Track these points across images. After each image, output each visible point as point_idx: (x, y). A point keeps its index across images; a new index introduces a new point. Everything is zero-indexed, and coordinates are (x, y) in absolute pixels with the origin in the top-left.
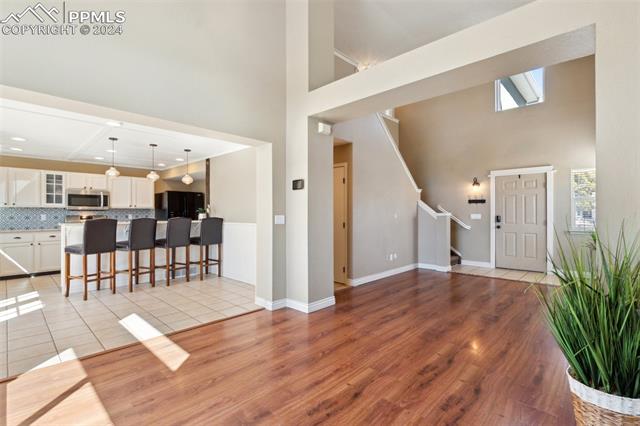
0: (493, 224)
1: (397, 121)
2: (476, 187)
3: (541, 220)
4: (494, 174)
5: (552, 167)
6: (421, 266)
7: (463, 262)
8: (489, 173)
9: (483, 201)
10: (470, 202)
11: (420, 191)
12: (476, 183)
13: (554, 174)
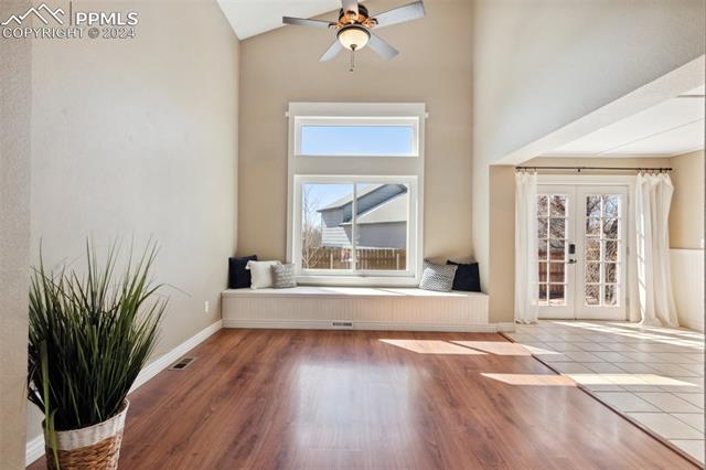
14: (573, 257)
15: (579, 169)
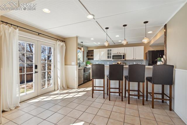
14: (37, 70)
15: (39, 34)
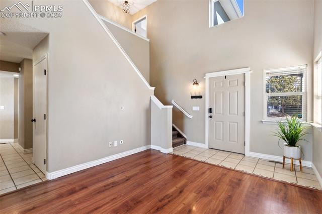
0: (207, 114)
1: (148, 40)
2: (195, 86)
3: (241, 111)
4: (208, 76)
5: (249, 69)
6: (153, 147)
7: (188, 143)
8: (205, 76)
9: (200, 97)
10: (193, 97)
11: (153, 88)
12: (196, 83)
13: (251, 74)
